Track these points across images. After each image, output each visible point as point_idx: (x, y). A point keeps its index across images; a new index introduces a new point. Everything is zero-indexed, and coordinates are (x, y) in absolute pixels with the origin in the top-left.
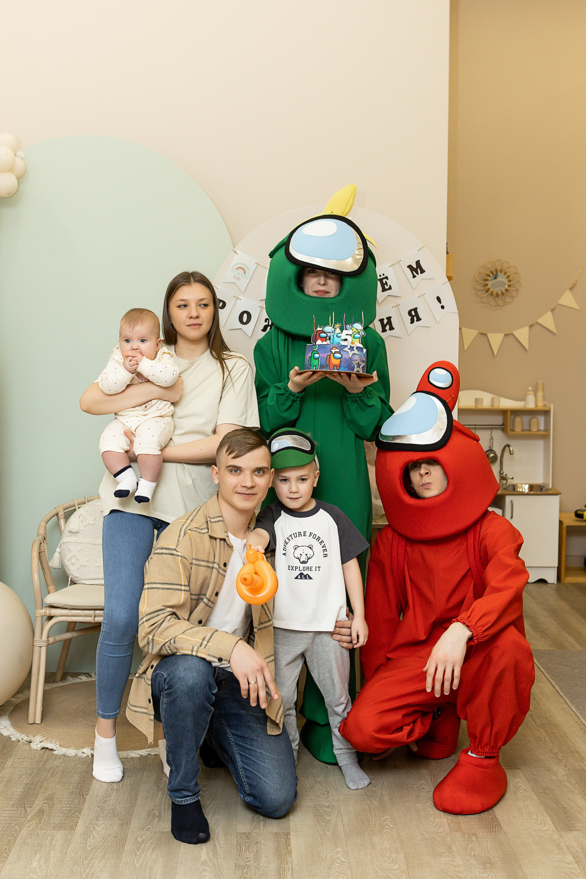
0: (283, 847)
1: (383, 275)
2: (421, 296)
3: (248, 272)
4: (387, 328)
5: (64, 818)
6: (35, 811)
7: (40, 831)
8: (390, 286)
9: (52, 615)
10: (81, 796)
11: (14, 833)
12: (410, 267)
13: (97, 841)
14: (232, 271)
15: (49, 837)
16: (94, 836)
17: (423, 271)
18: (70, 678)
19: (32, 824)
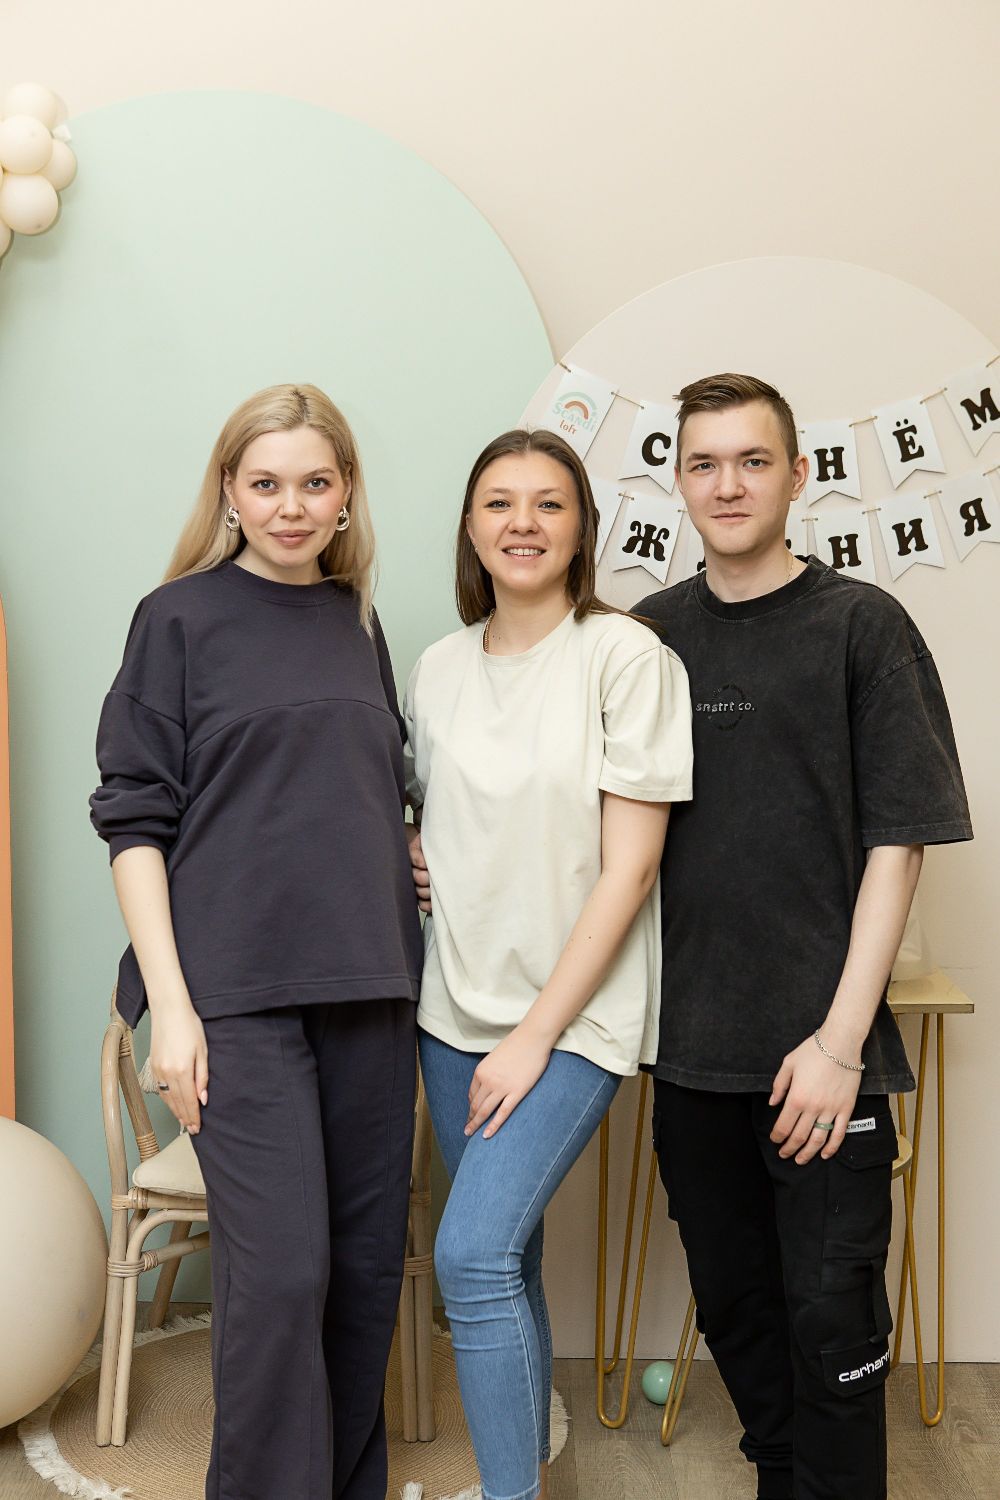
1: (906, 422)
2: (990, 472)
3: (594, 414)
4: (912, 545)
8: (921, 448)
9: (149, 1207)
12: (968, 404)
14: (556, 411)
17: (996, 415)
18: (184, 1318)
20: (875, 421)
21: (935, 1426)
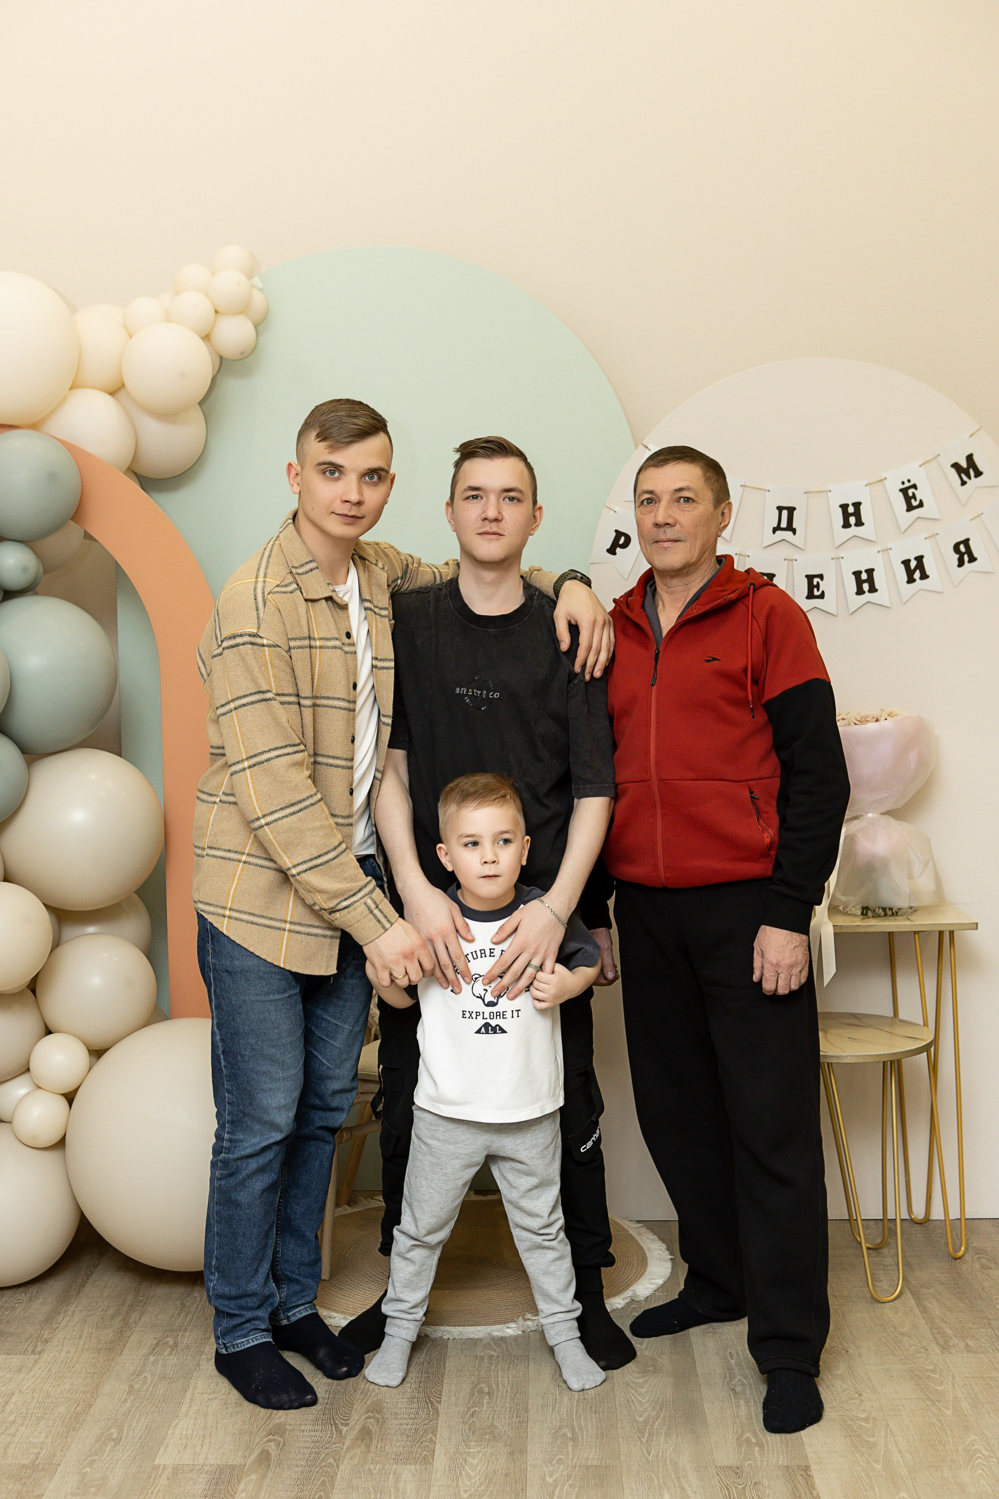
0: (804, 1491)
1: (909, 481)
2: (976, 517)
4: (917, 575)
5: (408, 1443)
6: (356, 1431)
7: (372, 1467)
8: (921, 501)
10: (430, 1405)
11: (329, 1469)
12: (956, 466)
13: (476, 1483)
15: (391, 1476)
16: (469, 1474)
17: (978, 474)
18: (363, 1199)
19: (356, 1454)
20: (885, 481)
21: (959, 1258)
